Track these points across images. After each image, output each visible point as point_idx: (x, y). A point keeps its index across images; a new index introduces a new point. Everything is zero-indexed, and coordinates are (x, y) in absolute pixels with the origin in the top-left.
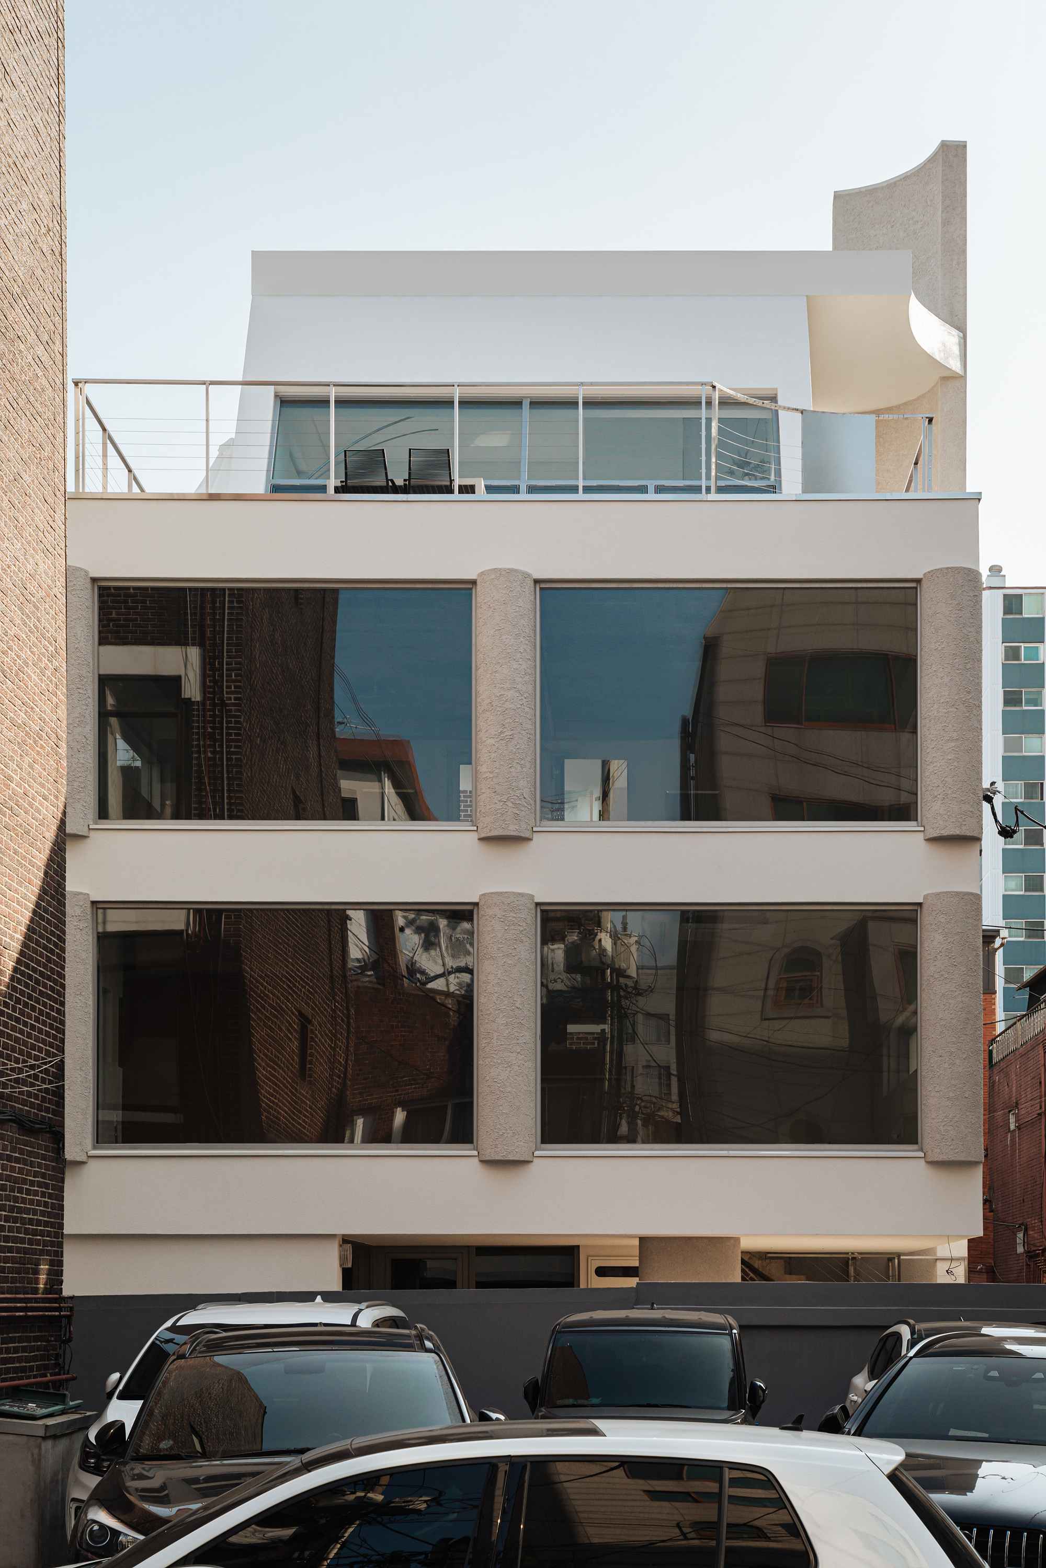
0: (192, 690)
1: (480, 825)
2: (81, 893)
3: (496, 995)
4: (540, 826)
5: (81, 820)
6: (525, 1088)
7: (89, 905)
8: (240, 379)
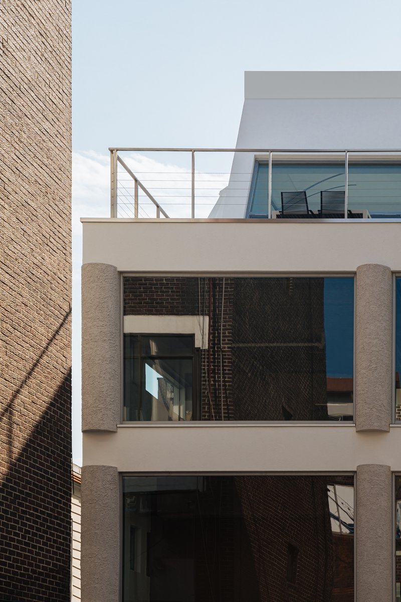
0: (201, 342)
1: (357, 423)
2: (112, 467)
3: (366, 528)
4: (394, 424)
5: (112, 422)
6: (384, 587)
7: (117, 474)
8: (234, 148)
